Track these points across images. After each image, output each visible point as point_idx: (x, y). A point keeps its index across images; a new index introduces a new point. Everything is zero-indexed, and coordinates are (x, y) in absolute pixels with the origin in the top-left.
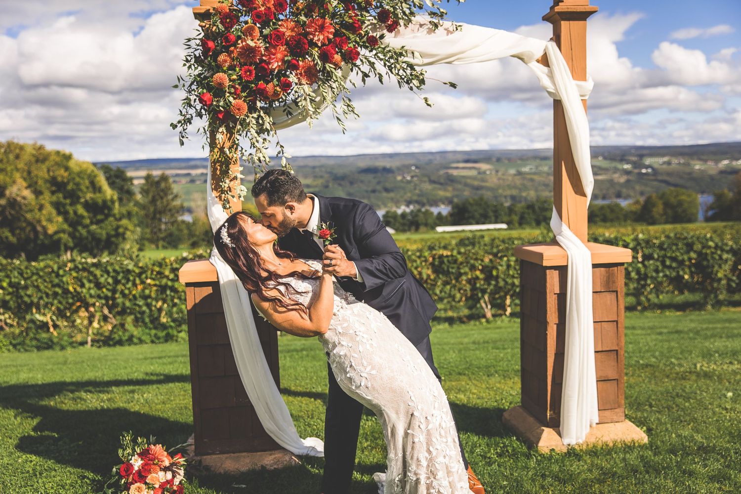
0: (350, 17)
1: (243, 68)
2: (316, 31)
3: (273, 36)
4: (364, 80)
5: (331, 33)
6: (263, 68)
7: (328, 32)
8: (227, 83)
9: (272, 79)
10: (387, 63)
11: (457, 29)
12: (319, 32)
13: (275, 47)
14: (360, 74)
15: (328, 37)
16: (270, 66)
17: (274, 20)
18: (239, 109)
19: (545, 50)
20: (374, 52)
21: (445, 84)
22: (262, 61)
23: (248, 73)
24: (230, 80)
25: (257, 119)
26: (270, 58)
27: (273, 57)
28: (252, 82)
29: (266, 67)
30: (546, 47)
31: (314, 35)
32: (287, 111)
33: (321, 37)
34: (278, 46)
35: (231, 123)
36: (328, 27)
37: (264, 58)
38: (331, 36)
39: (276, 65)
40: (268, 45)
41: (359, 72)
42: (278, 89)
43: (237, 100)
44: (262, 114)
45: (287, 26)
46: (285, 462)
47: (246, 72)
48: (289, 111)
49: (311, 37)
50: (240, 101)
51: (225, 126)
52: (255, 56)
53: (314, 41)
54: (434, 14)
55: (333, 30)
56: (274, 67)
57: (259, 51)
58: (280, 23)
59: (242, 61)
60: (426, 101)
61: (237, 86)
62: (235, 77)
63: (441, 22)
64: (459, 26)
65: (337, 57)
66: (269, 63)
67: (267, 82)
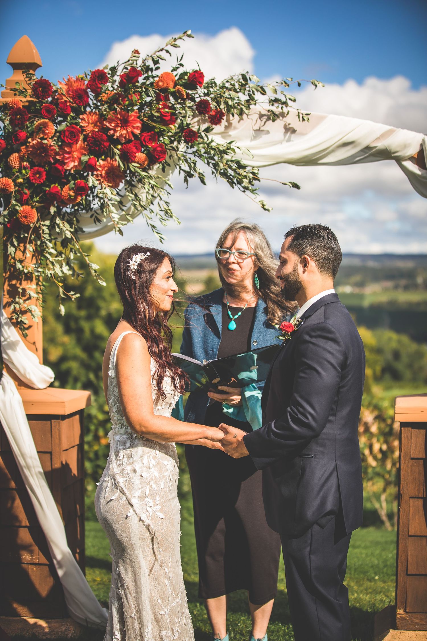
0: (158, 110)
1: (32, 170)
2: (117, 126)
3: (67, 134)
4: (186, 180)
5: (137, 128)
6: (57, 169)
7: (134, 128)
8: (12, 188)
9: (68, 182)
10: (210, 161)
11: (304, 120)
12: (121, 127)
13: (70, 145)
14: (183, 174)
15: (133, 133)
16: (65, 167)
17: (72, 114)
18: (26, 217)
19: (421, 145)
20: (195, 149)
21: (285, 184)
22: (57, 161)
23: (38, 176)
24: (16, 185)
25: (52, 227)
26: (64, 158)
27: (67, 156)
28: (44, 185)
29: (60, 168)
30: (423, 141)
31: (115, 131)
32: (94, 217)
33: (124, 132)
34: (73, 144)
35: (22, 232)
36: (133, 120)
37: (58, 157)
38: (138, 132)
39: (72, 165)
40: (60, 144)
41: (181, 171)
42: (72, 193)
43: (24, 207)
44: (58, 221)
45: (88, 121)
46: (60, 633)
47: (34, 174)
48: (96, 217)
49: (112, 132)
50: (27, 208)
51: (16, 238)
52: (47, 156)
53: (115, 137)
54: (276, 100)
55: (139, 125)
56: (69, 168)
57: (51, 150)
58: (81, 116)
59: (35, 161)
60: (263, 205)
61: (26, 191)
62: (20, 180)
63: (285, 110)
64: (307, 114)
65: (141, 156)
66: (63, 163)
67: (63, 185)
